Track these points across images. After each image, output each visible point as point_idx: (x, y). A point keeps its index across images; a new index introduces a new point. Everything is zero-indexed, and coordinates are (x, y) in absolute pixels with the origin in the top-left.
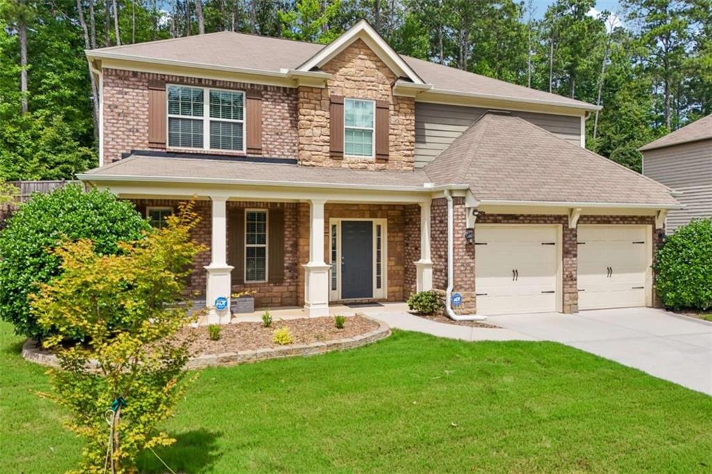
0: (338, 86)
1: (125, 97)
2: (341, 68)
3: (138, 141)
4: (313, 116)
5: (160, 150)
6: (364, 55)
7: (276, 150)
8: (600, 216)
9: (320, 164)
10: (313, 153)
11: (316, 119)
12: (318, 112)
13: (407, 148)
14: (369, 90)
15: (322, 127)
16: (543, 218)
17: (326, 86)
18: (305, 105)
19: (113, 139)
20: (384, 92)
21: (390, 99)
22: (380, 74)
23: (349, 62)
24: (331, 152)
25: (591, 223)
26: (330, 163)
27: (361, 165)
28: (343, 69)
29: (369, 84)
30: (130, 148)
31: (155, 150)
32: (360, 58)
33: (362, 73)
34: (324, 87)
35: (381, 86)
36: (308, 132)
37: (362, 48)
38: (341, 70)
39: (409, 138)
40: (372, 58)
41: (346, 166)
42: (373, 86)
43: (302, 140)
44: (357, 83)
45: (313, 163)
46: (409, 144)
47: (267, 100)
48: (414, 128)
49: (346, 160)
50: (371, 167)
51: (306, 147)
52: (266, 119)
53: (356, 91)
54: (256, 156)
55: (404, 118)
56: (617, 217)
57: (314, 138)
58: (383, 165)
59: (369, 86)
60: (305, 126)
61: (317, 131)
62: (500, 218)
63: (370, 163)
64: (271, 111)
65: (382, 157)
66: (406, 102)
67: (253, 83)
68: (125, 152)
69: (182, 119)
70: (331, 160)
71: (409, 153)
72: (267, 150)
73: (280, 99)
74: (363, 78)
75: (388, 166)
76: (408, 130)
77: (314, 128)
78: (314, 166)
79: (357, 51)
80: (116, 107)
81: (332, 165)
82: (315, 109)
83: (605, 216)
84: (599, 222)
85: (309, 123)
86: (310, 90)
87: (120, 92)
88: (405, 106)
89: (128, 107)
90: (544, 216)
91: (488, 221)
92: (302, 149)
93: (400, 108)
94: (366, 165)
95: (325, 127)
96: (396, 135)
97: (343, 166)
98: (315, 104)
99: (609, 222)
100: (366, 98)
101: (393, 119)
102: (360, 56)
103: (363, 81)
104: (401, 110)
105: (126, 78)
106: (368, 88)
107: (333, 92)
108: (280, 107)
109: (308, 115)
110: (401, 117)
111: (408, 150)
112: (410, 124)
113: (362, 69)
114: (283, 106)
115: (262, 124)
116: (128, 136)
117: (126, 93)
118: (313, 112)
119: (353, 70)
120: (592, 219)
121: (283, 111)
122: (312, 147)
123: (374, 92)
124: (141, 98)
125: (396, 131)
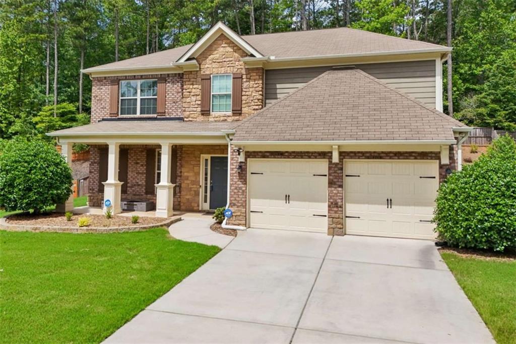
0: (208, 68)
1: (101, 91)
2: (210, 55)
3: (105, 114)
4: (191, 89)
5: (114, 118)
6: (225, 43)
7: (173, 112)
8: (370, 152)
9: (195, 120)
10: (191, 113)
11: (193, 90)
12: (195, 86)
13: (256, 104)
14: (228, 67)
15: (197, 95)
16: (306, 154)
17: (200, 68)
18: (187, 83)
19: (95, 114)
20: (239, 67)
21: (244, 72)
22: (236, 55)
23: (215, 50)
24: (201, 111)
25: (359, 158)
26: (201, 118)
27: (222, 118)
28: (212, 56)
29: (228, 63)
30: (101, 118)
31: (113, 118)
32: (222, 47)
33: (224, 56)
34: (198, 69)
35: (237, 63)
36: (188, 100)
37: (224, 39)
38: (209, 57)
39: (257, 97)
40: (231, 45)
41: (212, 119)
42: (232, 64)
43: (184, 105)
44: (220, 63)
45: (190, 119)
46: (256, 101)
47: (169, 82)
48: (261, 89)
49: (212, 115)
50: (229, 119)
51: (187, 109)
52: (168, 94)
53: (220, 69)
54: (162, 117)
55: (254, 83)
56: (390, 152)
57: (192, 103)
58: (238, 117)
59: (229, 64)
60: (186, 96)
61: (194, 99)
62: (268, 154)
63: (229, 116)
64: (171, 89)
65: (237, 112)
66: (255, 71)
67: (161, 73)
68: (99, 119)
69: (127, 99)
70: (202, 117)
71: (257, 107)
72: (168, 113)
73: (176, 81)
74: (224, 60)
75: (241, 118)
76: (256, 91)
77: (192, 97)
78: (191, 121)
79: (220, 42)
80: (97, 97)
81: (202, 119)
82: (193, 85)
83: (375, 152)
84: (368, 158)
85: (188, 94)
86: (190, 73)
87: (99, 89)
88: (255, 74)
89: (102, 96)
90: (308, 152)
91: (257, 156)
92: (185, 111)
93: (251, 76)
94: (226, 118)
95: (199, 95)
96: (248, 96)
97: (210, 120)
98: (193, 81)
99: (381, 158)
100: (227, 73)
101: (245, 85)
102: (223, 45)
103: (225, 61)
104: (251, 77)
105: (102, 81)
106: (228, 65)
107: (204, 72)
108: (176, 86)
109: (188, 89)
110: (251, 83)
111: (256, 105)
112: (258, 86)
113: (224, 53)
114: (178, 85)
115: (166, 97)
116: (101, 111)
117: (102, 89)
118: (191, 86)
119: (218, 55)
120: (360, 155)
121: (178, 88)
122: (191, 109)
123: (232, 68)
124: (107, 90)
125: (247, 93)
